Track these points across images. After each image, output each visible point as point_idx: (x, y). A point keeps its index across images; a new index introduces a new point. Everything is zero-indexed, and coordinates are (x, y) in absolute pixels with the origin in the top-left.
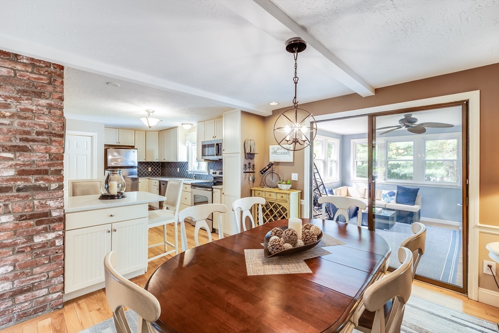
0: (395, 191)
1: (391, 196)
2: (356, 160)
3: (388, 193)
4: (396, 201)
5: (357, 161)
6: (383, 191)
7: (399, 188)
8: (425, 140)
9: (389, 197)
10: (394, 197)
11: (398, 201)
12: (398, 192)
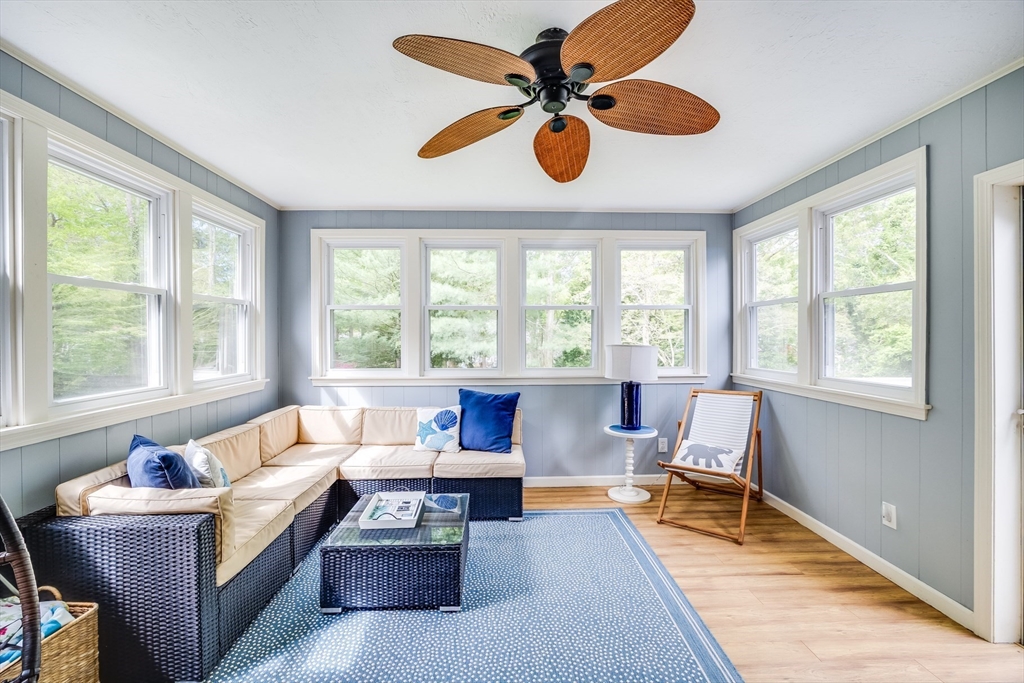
0: (457, 409)
1: (444, 427)
2: (329, 308)
3: (437, 420)
4: (461, 444)
5: (332, 311)
6: (420, 411)
7: (466, 396)
8: (525, 247)
9: (438, 430)
10: (454, 431)
11: (466, 443)
12: (463, 412)
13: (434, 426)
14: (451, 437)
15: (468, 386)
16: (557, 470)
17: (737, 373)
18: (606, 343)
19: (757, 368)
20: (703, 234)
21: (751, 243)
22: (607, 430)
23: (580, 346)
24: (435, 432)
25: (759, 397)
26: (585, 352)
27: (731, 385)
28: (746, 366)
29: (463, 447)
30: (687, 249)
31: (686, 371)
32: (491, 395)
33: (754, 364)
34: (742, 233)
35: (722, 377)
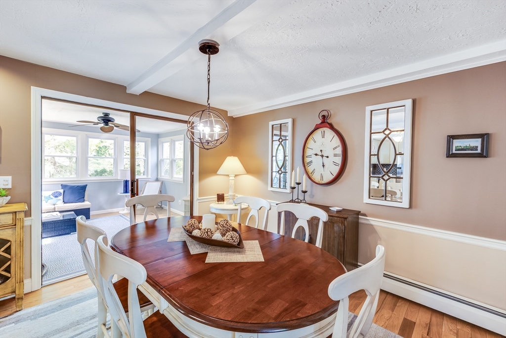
0: (62, 191)
1: (56, 197)
3: (53, 195)
8: (88, 137)
9: (54, 198)
10: (61, 198)
11: (65, 201)
12: (64, 192)
13: (52, 197)
14: (60, 200)
15: (64, 183)
16: (101, 208)
17: (159, 177)
18: (118, 169)
19: (164, 176)
20: (150, 139)
21: (163, 143)
22: (119, 194)
23: (106, 168)
24: (52, 199)
25: (162, 183)
26: (109, 171)
27: (157, 180)
28: (161, 175)
29: (64, 202)
30: (145, 142)
31: (145, 177)
32: (75, 186)
33: (163, 174)
34: (161, 140)
35: (155, 178)
